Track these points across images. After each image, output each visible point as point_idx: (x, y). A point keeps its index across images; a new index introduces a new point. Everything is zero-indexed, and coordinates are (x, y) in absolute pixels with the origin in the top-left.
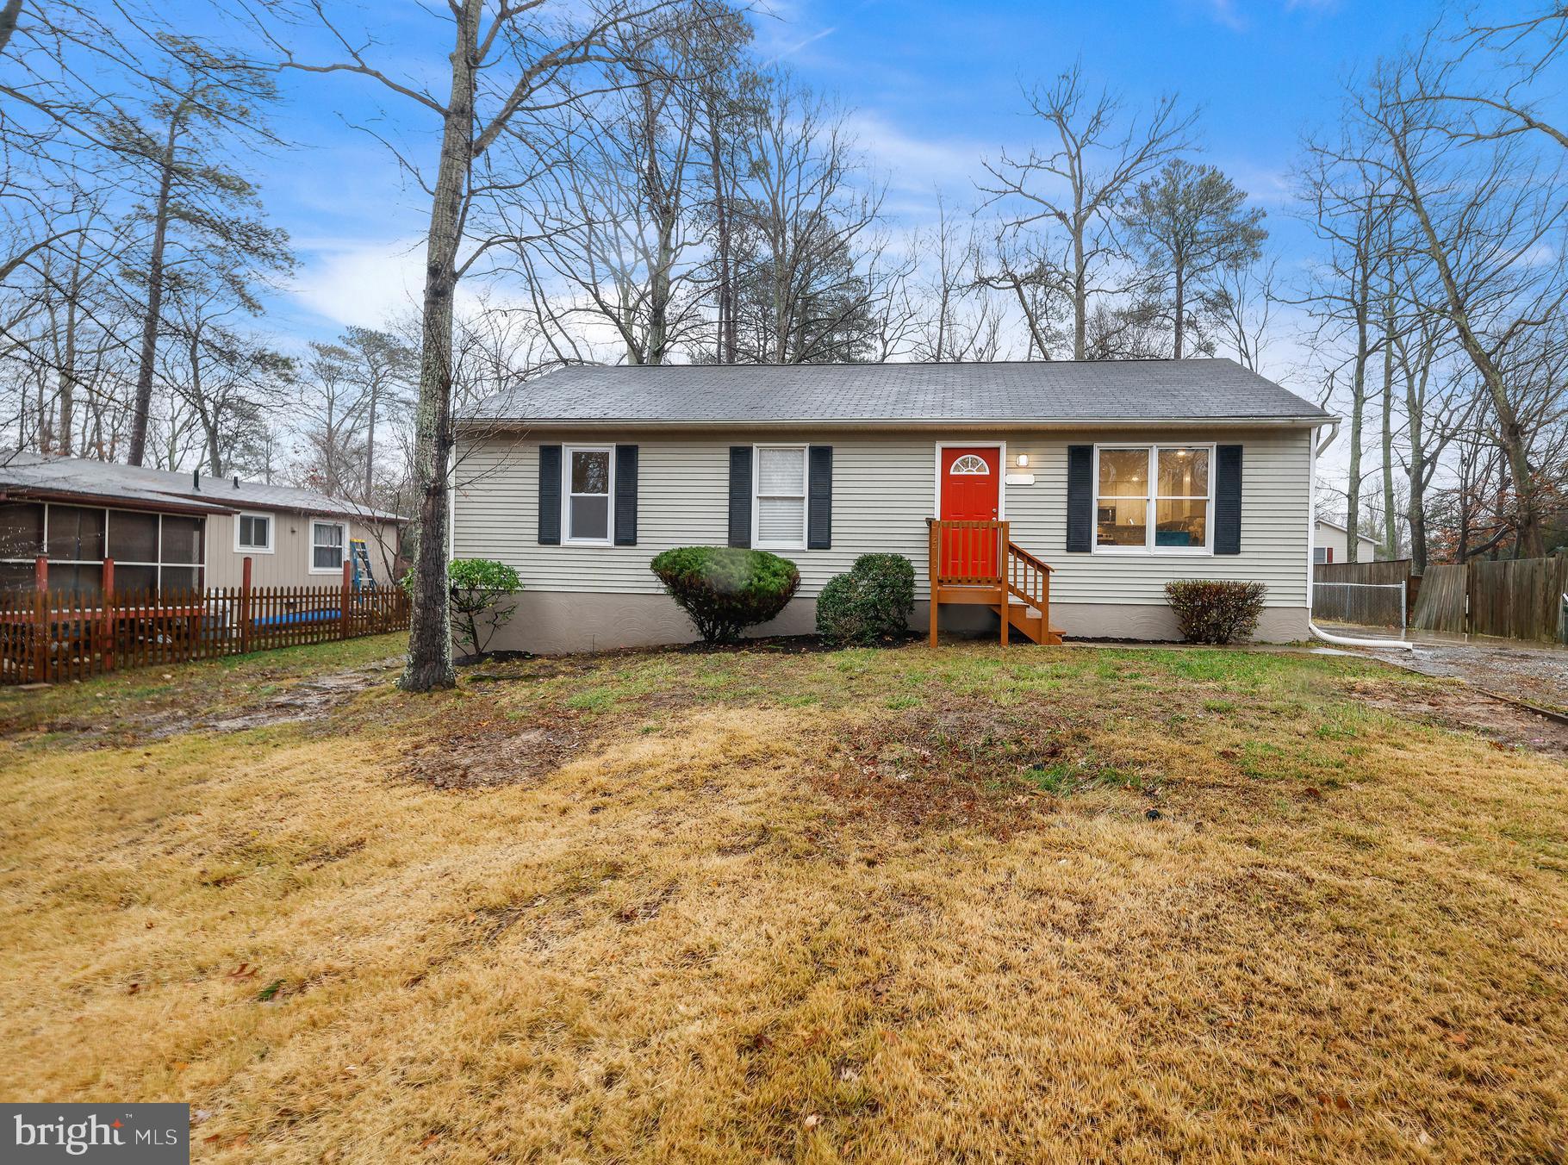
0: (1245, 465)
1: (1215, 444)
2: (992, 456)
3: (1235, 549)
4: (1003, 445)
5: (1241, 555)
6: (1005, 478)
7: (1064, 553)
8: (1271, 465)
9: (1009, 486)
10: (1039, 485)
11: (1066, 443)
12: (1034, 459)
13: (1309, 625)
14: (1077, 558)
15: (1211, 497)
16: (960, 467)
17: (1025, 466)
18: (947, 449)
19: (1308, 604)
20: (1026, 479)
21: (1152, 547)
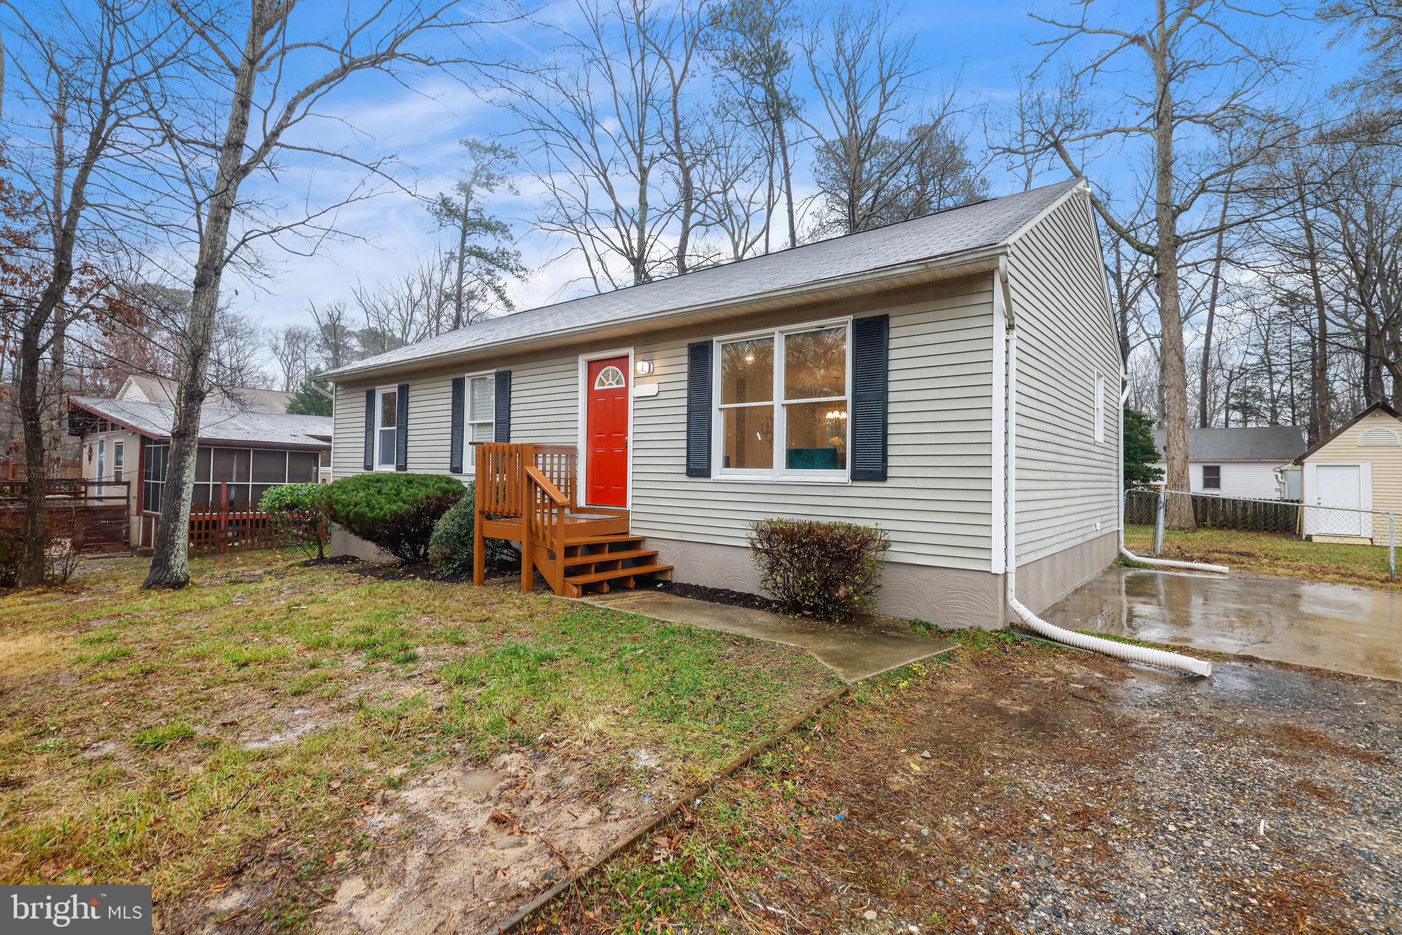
0: (891, 344)
1: (849, 318)
2: (622, 362)
3: (879, 474)
4: (630, 351)
5: (889, 483)
6: (633, 392)
7: (685, 478)
8: (930, 339)
9: (639, 399)
10: (662, 396)
11: (687, 342)
12: (659, 365)
13: (1014, 603)
14: (698, 484)
15: (848, 396)
16: (602, 383)
17: (650, 374)
18: (590, 363)
19: (997, 567)
20: (650, 388)
21: (779, 471)
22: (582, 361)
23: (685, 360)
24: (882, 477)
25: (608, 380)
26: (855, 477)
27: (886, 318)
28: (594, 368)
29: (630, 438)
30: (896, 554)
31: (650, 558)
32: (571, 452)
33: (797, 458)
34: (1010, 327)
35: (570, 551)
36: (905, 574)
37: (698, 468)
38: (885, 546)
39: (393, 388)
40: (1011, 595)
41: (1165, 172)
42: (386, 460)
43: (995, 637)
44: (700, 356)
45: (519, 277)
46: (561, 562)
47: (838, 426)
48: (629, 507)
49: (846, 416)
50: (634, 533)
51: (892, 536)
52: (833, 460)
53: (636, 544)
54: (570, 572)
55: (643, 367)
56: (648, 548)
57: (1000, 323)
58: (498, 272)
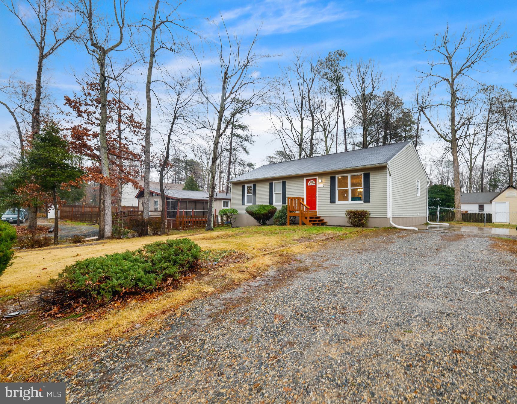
0: (371, 178)
1: (363, 173)
2: (315, 180)
4: (317, 177)
6: (318, 186)
7: (330, 204)
8: (377, 177)
9: (318, 188)
10: (324, 187)
11: (330, 176)
12: (323, 180)
13: (391, 223)
14: (333, 205)
15: (363, 187)
16: (309, 184)
17: (322, 182)
18: (307, 180)
19: (388, 216)
20: (322, 185)
21: (350, 202)
22: (305, 179)
23: (330, 179)
24: (369, 202)
25: (311, 184)
26: (364, 202)
27: (369, 173)
28: (308, 181)
29: (317, 196)
30: (371, 216)
31: (322, 220)
32: (303, 199)
33: (353, 199)
34: (390, 176)
35: (311, 218)
36: (373, 219)
37: (333, 201)
38: (370, 214)
39: (252, 185)
40: (391, 221)
41: (453, 120)
42: (249, 202)
43: (388, 228)
44: (333, 179)
45: (251, 144)
46: (308, 219)
47: (361, 192)
48: (317, 210)
49: (362, 190)
50: (318, 216)
51: (371, 213)
52: (360, 199)
53: (319, 217)
54: (310, 221)
55: (320, 181)
56: (321, 218)
57: (388, 175)
58: (244, 142)
